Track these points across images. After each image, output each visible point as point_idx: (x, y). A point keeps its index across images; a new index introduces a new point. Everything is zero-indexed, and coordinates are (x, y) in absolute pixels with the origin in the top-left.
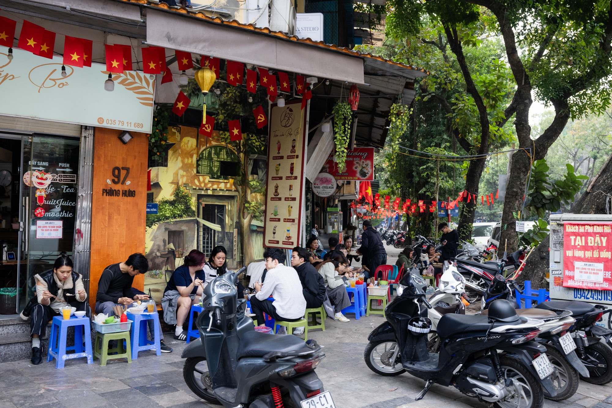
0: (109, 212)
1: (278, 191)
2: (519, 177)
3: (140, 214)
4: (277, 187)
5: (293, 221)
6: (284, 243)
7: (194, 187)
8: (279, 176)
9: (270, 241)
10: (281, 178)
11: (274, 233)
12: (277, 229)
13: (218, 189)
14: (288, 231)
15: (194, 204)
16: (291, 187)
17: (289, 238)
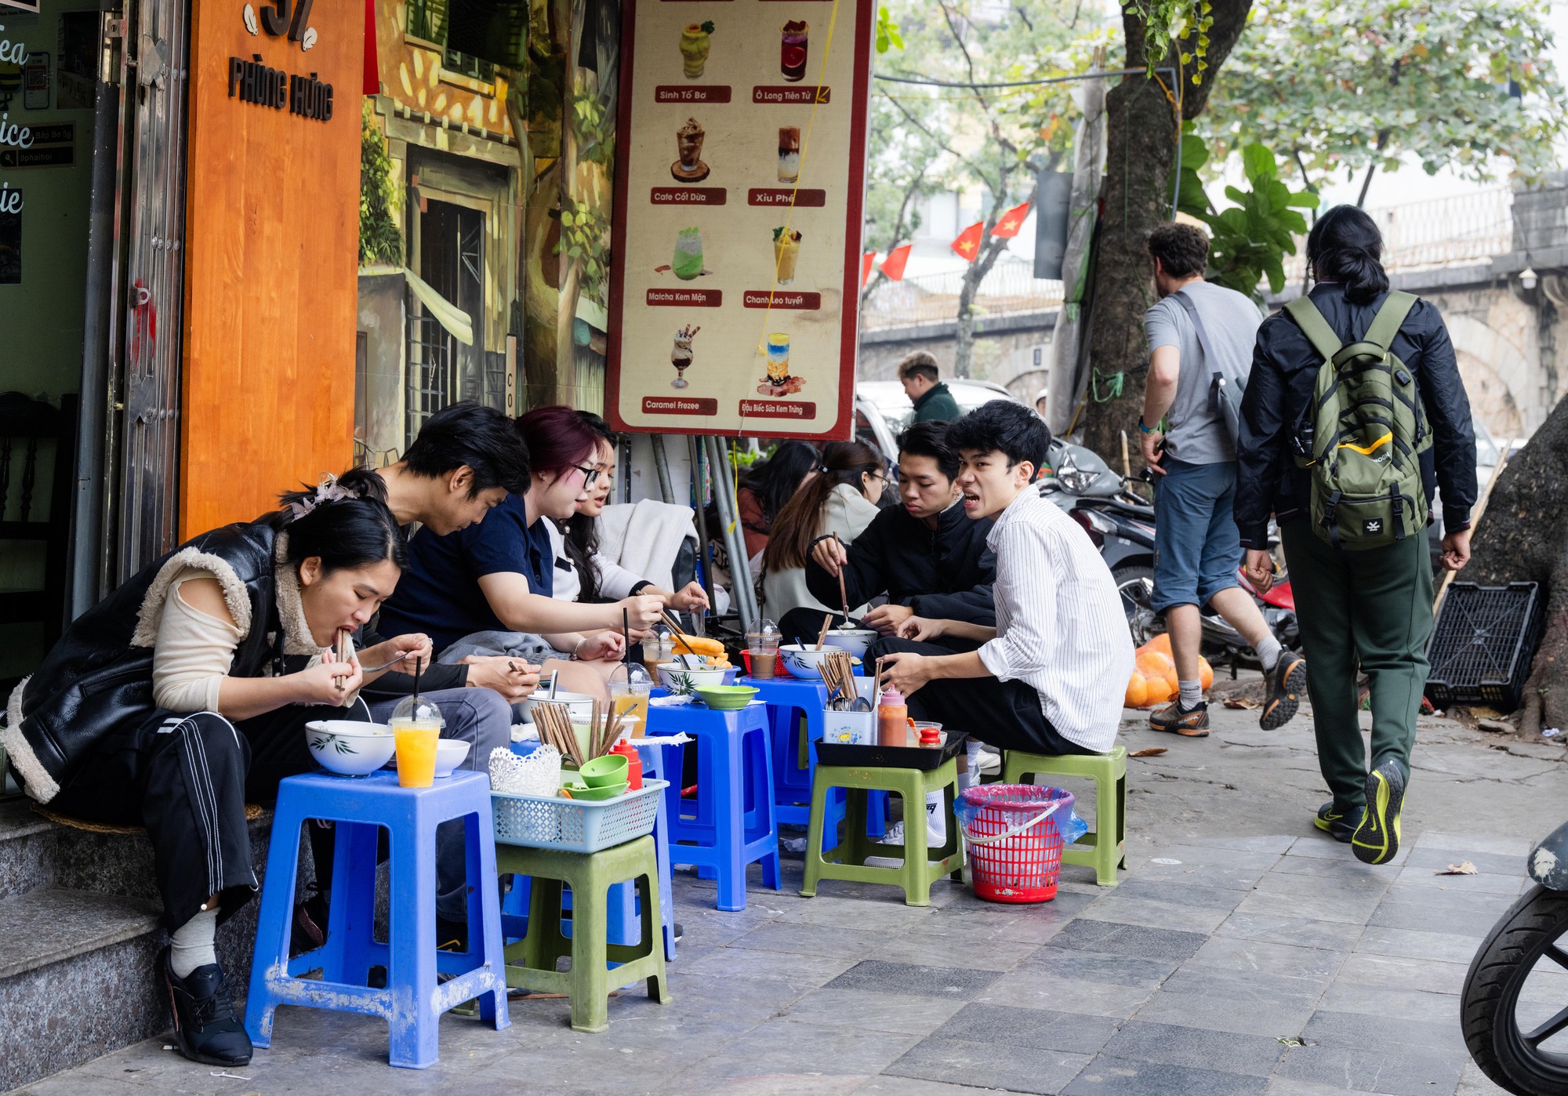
0: (247, 197)
1: (705, 156)
2: (1150, 182)
3: (341, 223)
4: (691, 141)
5: (811, 301)
6: (748, 408)
7: (399, 106)
8: (706, 80)
9: (650, 405)
10: (720, 94)
11: (681, 364)
12: (696, 343)
13: (465, 128)
14: (776, 349)
15: (395, 199)
16: (788, 143)
17: (786, 382)
